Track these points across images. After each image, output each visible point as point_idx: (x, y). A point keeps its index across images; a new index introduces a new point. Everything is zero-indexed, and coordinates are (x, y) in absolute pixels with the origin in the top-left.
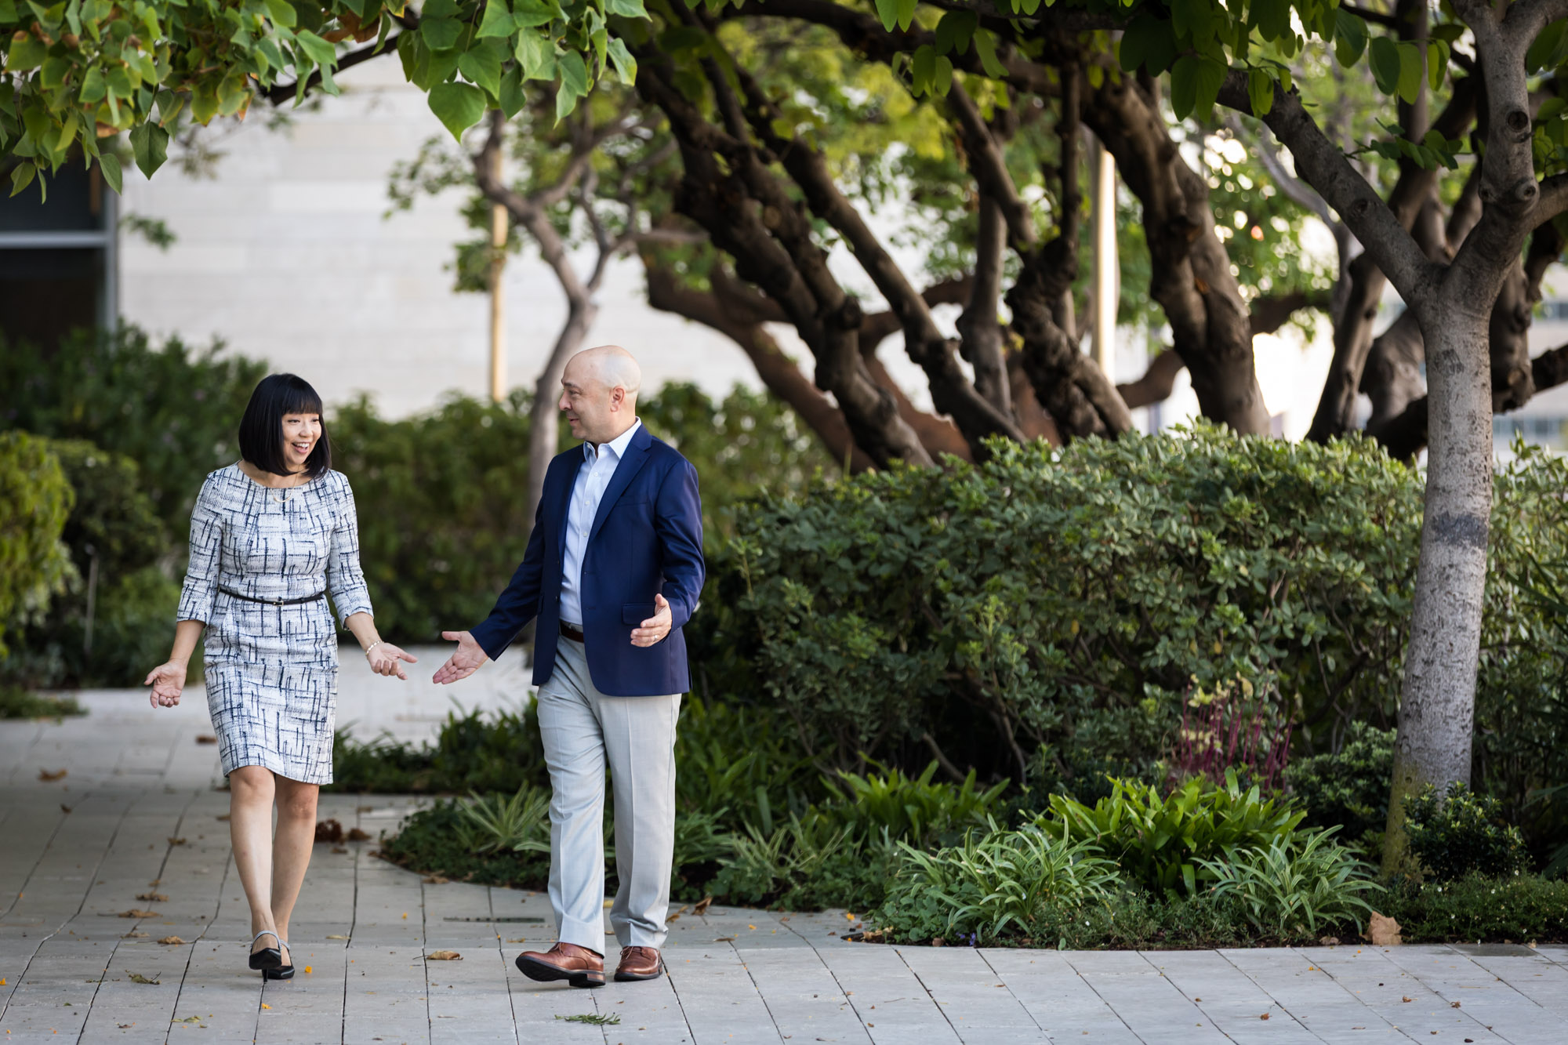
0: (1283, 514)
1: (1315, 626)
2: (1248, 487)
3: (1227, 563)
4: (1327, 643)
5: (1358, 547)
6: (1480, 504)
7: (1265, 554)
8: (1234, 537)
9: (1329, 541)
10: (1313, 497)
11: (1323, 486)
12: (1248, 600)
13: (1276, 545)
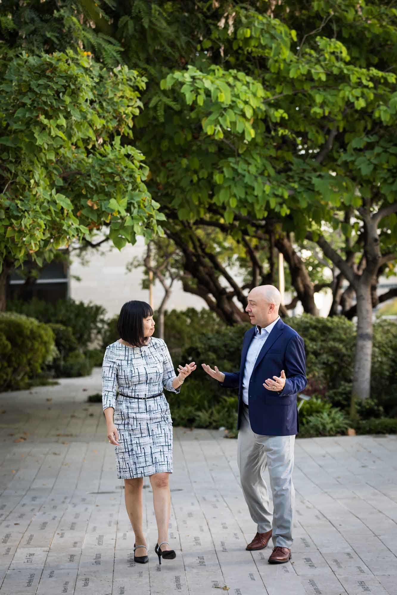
0: (323, 334)
1: (332, 359)
2: (315, 328)
3: (311, 345)
4: (335, 363)
5: (341, 341)
6: (369, 330)
7: (319, 343)
8: (313, 339)
9: (334, 340)
10: (330, 330)
11: (332, 327)
12: (316, 354)
13: (322, 341)
